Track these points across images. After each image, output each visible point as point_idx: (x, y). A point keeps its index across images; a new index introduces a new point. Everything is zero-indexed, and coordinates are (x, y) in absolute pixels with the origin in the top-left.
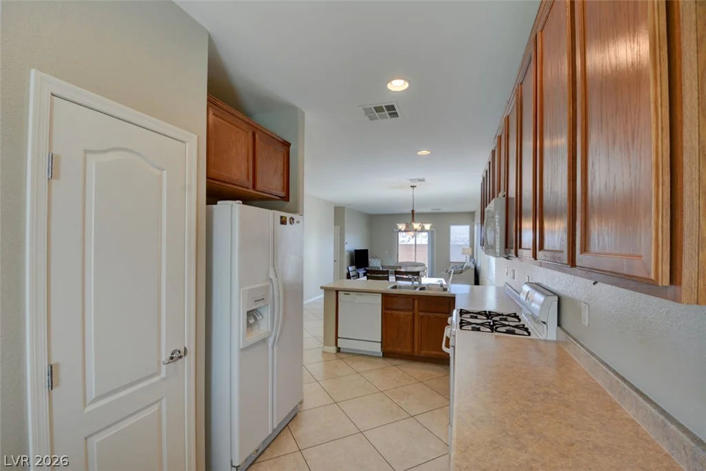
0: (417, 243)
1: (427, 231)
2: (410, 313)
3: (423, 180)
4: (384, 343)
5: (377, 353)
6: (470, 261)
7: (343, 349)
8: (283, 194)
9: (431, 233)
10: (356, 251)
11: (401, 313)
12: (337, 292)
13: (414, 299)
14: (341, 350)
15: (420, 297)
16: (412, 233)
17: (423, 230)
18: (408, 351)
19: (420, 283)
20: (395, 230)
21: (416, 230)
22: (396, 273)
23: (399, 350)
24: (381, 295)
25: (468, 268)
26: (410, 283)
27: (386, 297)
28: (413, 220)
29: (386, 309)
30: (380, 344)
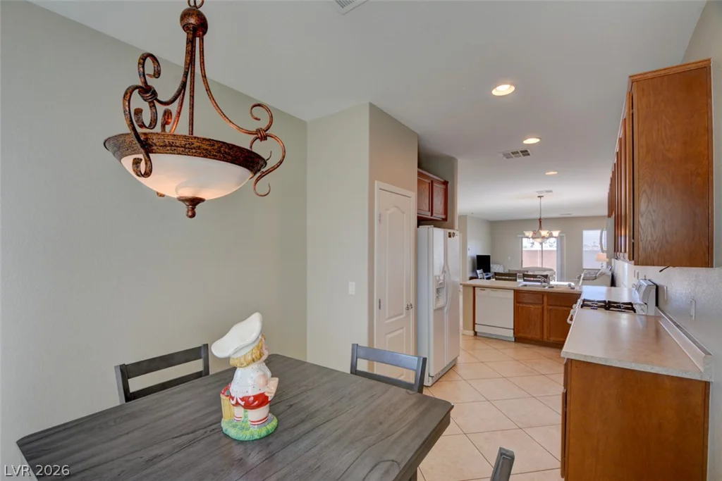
0: (544, 249)
1: (555, 237)
2: (540, 307)
3: (551, 191)
4: (516, 329)
5: (510, 337)
6: (607, 267)
7: (480, 333)
8: (444, 217)
9: (560, 239)
10: (478, 256)
11: (531, 306)
12: (474, 288)
13: (543, 296)
14: (478, 334)
15: (548, 294)
16: (539, 240)
17: (551, 236)
18: (538, 337)
19: (549, 283)
20: (519, 236)
21: (543, 237)
22: (524, 276)
23: (529, 336)
24: (513, 291)
25: (602, 274)
26: (539, 284)
27: (518, 293)
28: (540, 228)
29: (519, 303)
30: (512, 331)
